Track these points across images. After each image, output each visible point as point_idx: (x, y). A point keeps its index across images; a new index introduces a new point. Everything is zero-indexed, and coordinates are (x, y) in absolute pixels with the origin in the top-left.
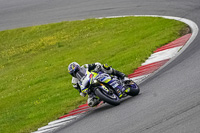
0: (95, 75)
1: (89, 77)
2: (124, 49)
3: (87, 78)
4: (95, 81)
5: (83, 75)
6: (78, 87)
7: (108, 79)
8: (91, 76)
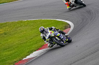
0: (53, 32)
1: (50, 33)
2: (37, 36)
3: (49, 34)
4: (53, 35)
5: (47, 32)
6: (44, 38)
7: (59, 34)
8: (51, 33)
